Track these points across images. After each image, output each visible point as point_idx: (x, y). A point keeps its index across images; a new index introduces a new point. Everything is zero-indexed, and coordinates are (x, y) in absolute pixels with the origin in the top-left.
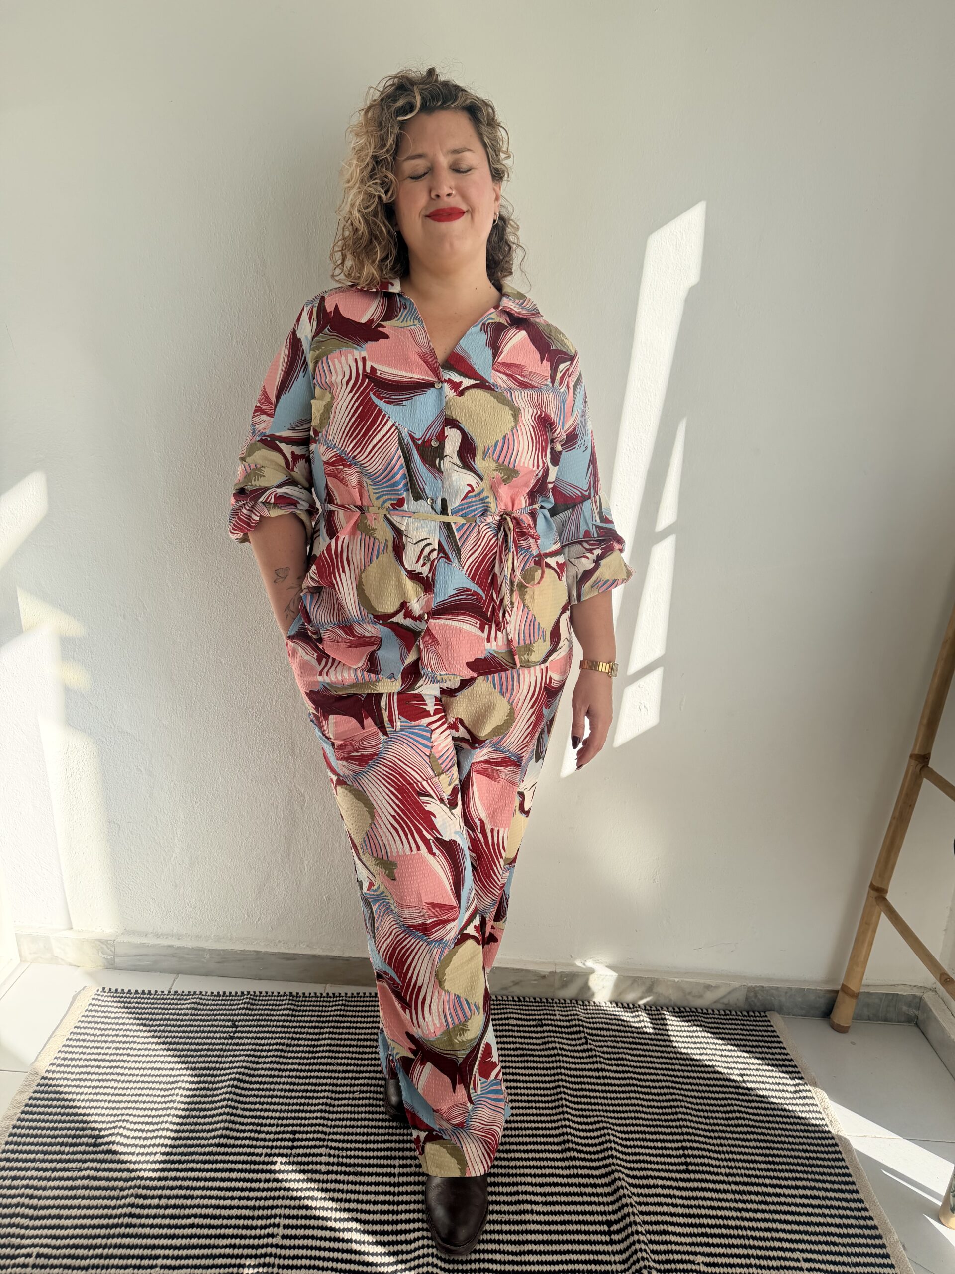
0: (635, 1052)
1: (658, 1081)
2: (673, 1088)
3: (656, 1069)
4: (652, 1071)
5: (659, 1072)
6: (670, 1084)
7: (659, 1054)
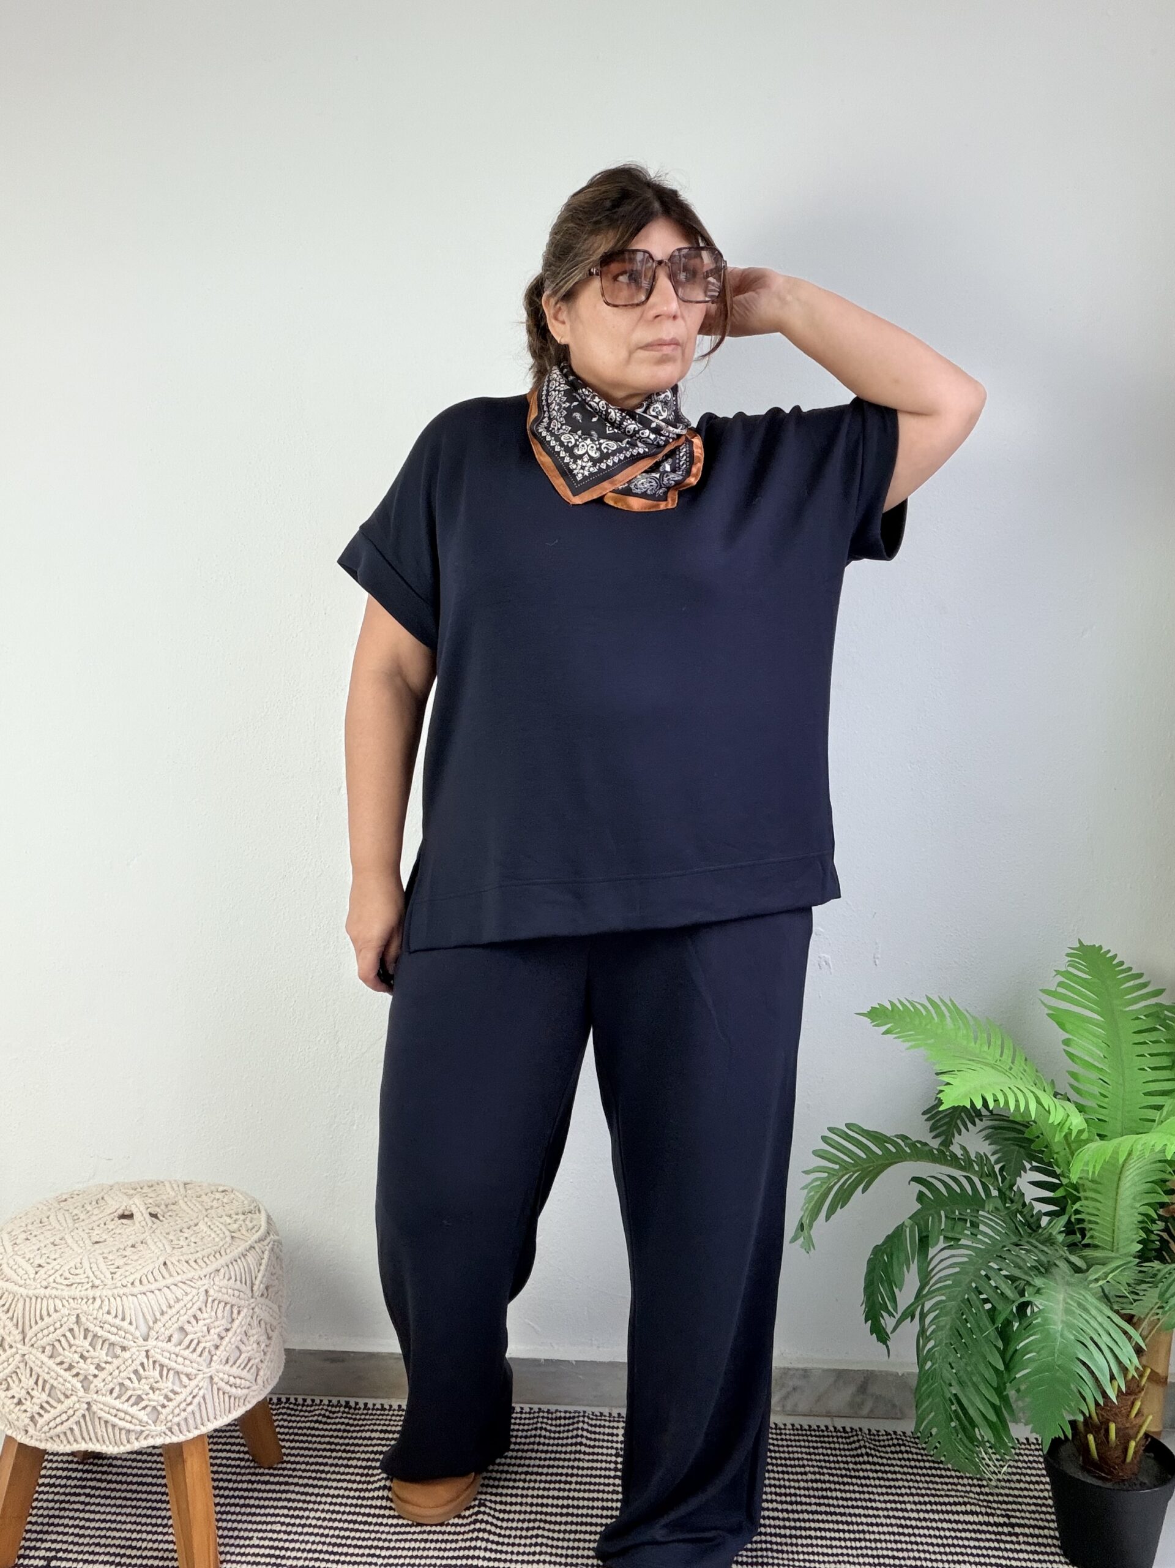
0: (847, 1488)
1: (877, 1525)
2: (899, 1534)
3: (877, 1509)
4: (871, 1512)
5: (881, 1513)
6: (895, 1530)
7: (884, 1490)
